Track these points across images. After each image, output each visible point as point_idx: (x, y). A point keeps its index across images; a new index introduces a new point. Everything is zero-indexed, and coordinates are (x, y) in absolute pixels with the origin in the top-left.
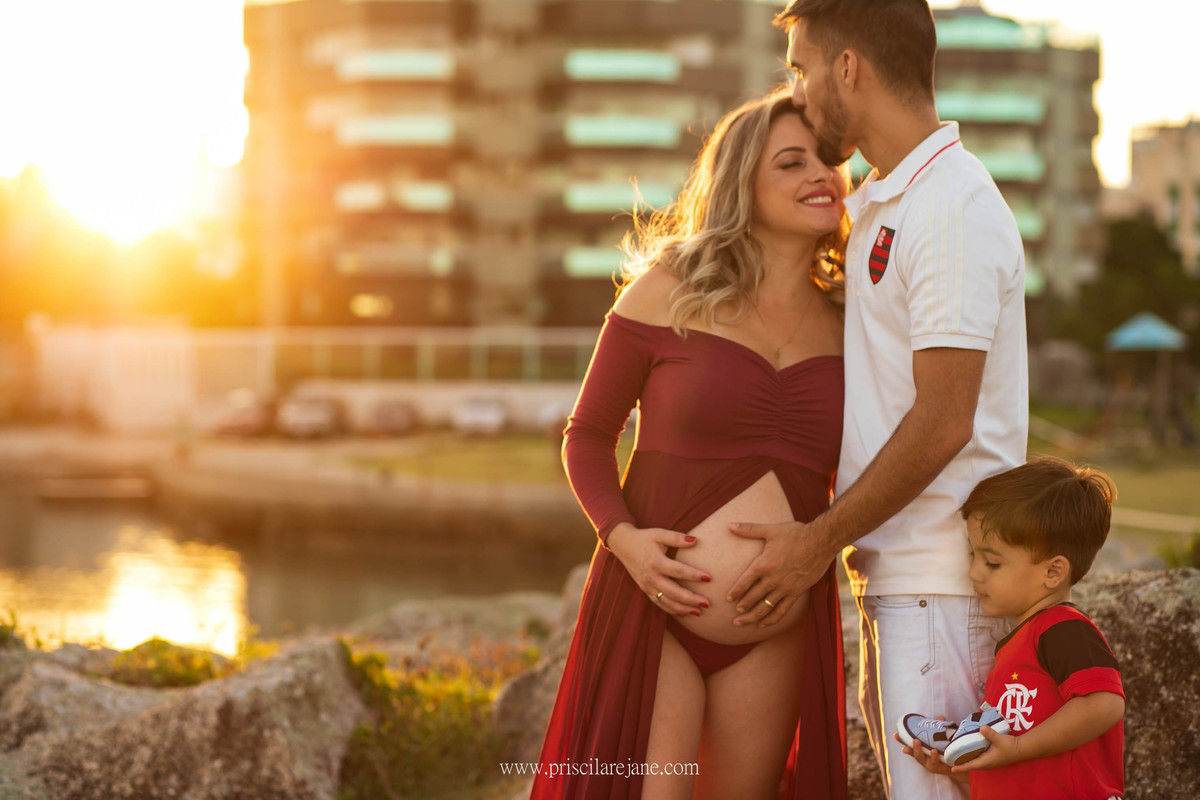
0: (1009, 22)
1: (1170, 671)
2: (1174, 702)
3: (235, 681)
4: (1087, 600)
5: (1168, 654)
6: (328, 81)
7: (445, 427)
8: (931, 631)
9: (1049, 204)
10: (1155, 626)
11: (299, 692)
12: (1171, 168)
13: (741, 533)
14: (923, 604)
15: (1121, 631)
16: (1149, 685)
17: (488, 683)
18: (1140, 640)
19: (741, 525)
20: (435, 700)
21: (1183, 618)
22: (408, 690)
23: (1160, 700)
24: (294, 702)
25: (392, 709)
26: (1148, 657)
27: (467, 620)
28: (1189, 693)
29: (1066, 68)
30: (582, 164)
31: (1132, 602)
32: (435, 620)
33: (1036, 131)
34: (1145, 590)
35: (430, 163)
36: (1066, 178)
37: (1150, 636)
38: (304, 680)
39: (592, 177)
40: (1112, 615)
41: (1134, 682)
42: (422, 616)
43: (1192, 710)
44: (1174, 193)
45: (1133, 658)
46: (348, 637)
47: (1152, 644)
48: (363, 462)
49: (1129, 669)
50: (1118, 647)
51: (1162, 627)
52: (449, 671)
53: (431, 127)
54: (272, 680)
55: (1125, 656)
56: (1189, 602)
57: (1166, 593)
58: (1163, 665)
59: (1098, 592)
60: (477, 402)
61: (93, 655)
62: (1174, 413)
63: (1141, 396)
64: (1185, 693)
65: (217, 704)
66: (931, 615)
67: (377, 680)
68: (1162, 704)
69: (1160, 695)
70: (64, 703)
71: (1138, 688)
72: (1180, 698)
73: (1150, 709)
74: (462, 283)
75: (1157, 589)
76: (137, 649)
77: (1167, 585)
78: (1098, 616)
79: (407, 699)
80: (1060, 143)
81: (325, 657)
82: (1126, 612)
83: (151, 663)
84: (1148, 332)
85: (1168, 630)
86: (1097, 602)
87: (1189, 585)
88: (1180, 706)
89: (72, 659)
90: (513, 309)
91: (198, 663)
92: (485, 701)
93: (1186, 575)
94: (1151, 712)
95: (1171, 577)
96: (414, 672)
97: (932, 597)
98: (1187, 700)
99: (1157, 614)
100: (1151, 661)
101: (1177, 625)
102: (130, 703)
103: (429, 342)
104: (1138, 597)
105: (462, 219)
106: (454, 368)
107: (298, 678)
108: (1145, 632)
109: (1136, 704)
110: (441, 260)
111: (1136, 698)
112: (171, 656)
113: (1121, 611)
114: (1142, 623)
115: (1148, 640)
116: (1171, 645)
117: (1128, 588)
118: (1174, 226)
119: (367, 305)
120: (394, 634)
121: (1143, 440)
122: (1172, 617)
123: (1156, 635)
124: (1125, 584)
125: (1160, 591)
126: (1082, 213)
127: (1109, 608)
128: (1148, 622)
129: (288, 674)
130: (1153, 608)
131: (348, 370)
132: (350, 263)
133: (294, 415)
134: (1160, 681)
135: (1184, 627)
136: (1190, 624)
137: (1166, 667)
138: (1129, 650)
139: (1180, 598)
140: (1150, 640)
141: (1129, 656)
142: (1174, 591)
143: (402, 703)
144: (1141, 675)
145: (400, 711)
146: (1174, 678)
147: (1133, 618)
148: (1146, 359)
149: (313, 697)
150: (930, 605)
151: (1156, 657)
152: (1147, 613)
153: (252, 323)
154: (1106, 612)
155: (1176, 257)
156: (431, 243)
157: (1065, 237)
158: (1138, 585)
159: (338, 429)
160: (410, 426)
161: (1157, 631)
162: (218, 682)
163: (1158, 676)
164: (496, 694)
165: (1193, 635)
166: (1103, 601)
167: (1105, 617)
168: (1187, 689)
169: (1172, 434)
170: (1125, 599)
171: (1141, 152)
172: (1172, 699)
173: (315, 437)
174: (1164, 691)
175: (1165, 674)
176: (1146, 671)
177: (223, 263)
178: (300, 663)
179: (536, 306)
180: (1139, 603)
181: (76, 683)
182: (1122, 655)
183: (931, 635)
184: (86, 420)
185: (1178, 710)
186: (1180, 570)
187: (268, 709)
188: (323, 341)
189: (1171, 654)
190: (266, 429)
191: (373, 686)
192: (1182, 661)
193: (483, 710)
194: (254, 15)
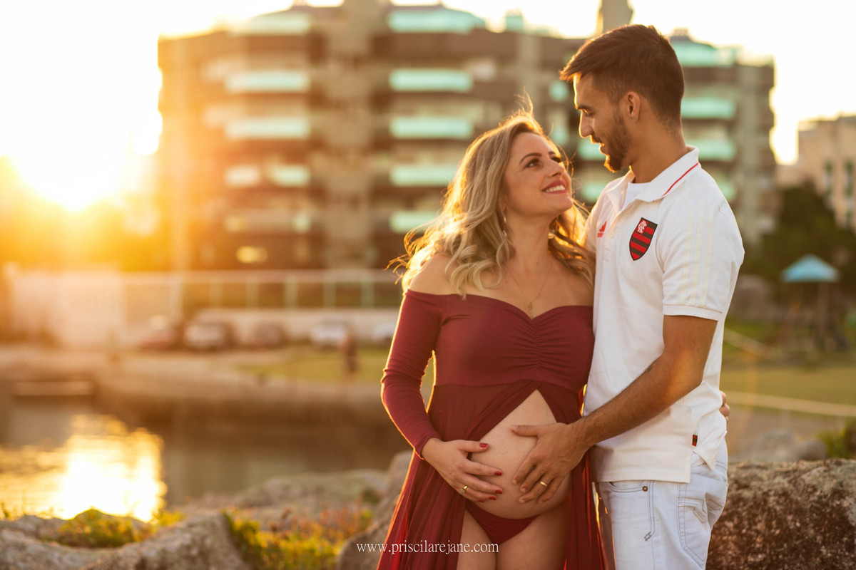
0: (708, 47)
1: (827, 535)
2: (831, 558)
3: (148, 544)
4: (767, 483)
5: (826, 522)
6: (218, 93)
7: (305, 342)
8: (651, 508)
9: (740, 177)
10: (817, 502)
11: (194, 552)
12: (827, 150)
13: (519, 433)
14: (645, 489)
15: (792, 505)
16: (813, 545)
17: (333, 541)
18: (806, 512)
19: (519, 426)
20: (295, 554)
21: (837, 495)
22: (274, 548)
23: (821, 556)
24: (191, 559)
25: (262, 563)
26: (812, 525)
27: (319, 491)
28: (842, 551)
29: (750, 79)
30: (402, 152)
31: (800, 484)
32: (296, 491)
33: (729, 125)
34: (809, 476)
35: (293, 151)
36: (751, 159)
37: (813, 509)
38: (198, 543)
39: (410, 161)
40: (785, 494)
41: (801, 543)
42: (287, 488)
43: (844, 563)
44: (829, 168)
45: (801, 526)
46: (230, 511)
47: (814, 515)
48: (245, 368)
49: (798, 534)
50: (790, 518)
51: (822, 503)
52: (305, 531)
53: (293, 125)
54: (176, 542)
55: (795, 525)
56: (841, 484)
57: (824, 477)
58: (823, 530)
59: (775, 477)
60: (328, 324)
61: (45, 522)
62: (831, 327)
63: (808, 315)
64: (839, 550)
65: (135, 561)
66: (651, 497)
67: (252, 542)
68: (822, 559)
69: (821, 552)
70: (24, 561)
71: (805, 547)
72: (835, 554)
73: (814, 562)
74: (317, 238)
75: (818, 475)
76: (77, 518)
77: (825, 471)
78: (775, 495)
79: (274, 555)
80: (746, 133)
81: (213, 525)
82: (795, 492)
83: (88, 530)
84: (812, 269)
85: (827, 504)
86: (774, 485)
87: (841, 471)
88: (835, 560)
89: (30, 526)
90: (354, 256)
91: (122, 528)
92: (331, 555)
93: (839, 464)
94: (814, 565)
95: (828, 466)
96: (279, 535)
97: (652, 483)
98: (840, 556)
99: (818, 493)
100: (814, 527)
101: (833, 501)
102: (72, 559)
103: (293, 281)
104: (804, 481)
105: (316, 192)
106: (312, 299)
107: (194, 541)
108: (809, 506)
109: (803, 559)
110: (302, 221)
111: (803, 554)
112: (102, 523)
113: (792, 491)
114: (807, 500)
115: (812, 512)
116: (828, 516)
117: (797, 474)
118: (829, 192)
119: (248, 254)
120: (265, 501)
121: (809, 346)
122: (829, 495)
123: (817, 508)
124: (795, 471)
125: (820, 476)
126: (763, 183)
127: (783, 489)
128: (811, 499)
129: (186, 538)
130: (815, 489)
131: (235, 301)
132: (235, 223)
133: (196, 334)
134: (820, 542)
135: (838, 502)
136: (842, 500)
137: (825, 532)
138: (798, 520)
139: (835, 481)
140: (814, 512)
141: (798, 524)
142: (830, 476)
143: (271, 559)
144: (807, 538)
145: (269, 564)
146: (831, 540)
147: (800, 496)
148: (810, 288)
149: (205, 554)
150: (650, 490)
151: (818, 525)
152: (810, 493)
153: (166, 268)
154: (780, 492)
155: (830, 214)
156: (294, 209)
157: (751, 201)
158: (804, 472)
159: (228, 344)
160: (280, 342)
161: (818, 505)
162: (135, 545)
163: (819, 538)
164: (339, 550)
165: (845, 508)
166: (779, 483)
167: (780, 496)
168: (840, 548)
169: (830, 342)
170: (794, 482)
171: (805, 139)
172: (829, 555)
173: (212, 350)
174: (823, 550)
175: (824, 537)
176: (810, 535)
177: (145, 224)
178: (195, 530)
179: (371, 254)
180: (805, 485)
181: (33, 545)
182: (793, 523)
183: (652, 511)
184: (46, 339)
185: (834, 563)
186: (834, 461)
187: (172, 564)
188: (216, 281)
189: (828, 522)
190: (176, 345)
191: (249, 546)
192: (837, 528)
193: (329, 562)
194: (166, 47)
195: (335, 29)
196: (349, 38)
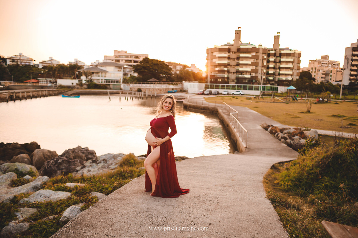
6: (215, 57)
7: (221, 94)
9: (294, 70)
29: (297, 55)
33: (292, 63)
35: (225, 66)
36: (296, 68)
39: (242, 67)
44: (312, 68)
53: (225, 62)
60: (225, 91)
74: (228, 78)
80: (296, 65)
105: (228, 72)
110: (226, 76)
126: (298, 71)
131: (212, 88)
133: (205, 92)
156: (225, 74)
157: (295, 74)
159: (210, 94)
173: (208, 95)
179: (236, 81)
190: (203, 94)
194: (208, 50)
195: (231, 47)
196: (234, 49)
